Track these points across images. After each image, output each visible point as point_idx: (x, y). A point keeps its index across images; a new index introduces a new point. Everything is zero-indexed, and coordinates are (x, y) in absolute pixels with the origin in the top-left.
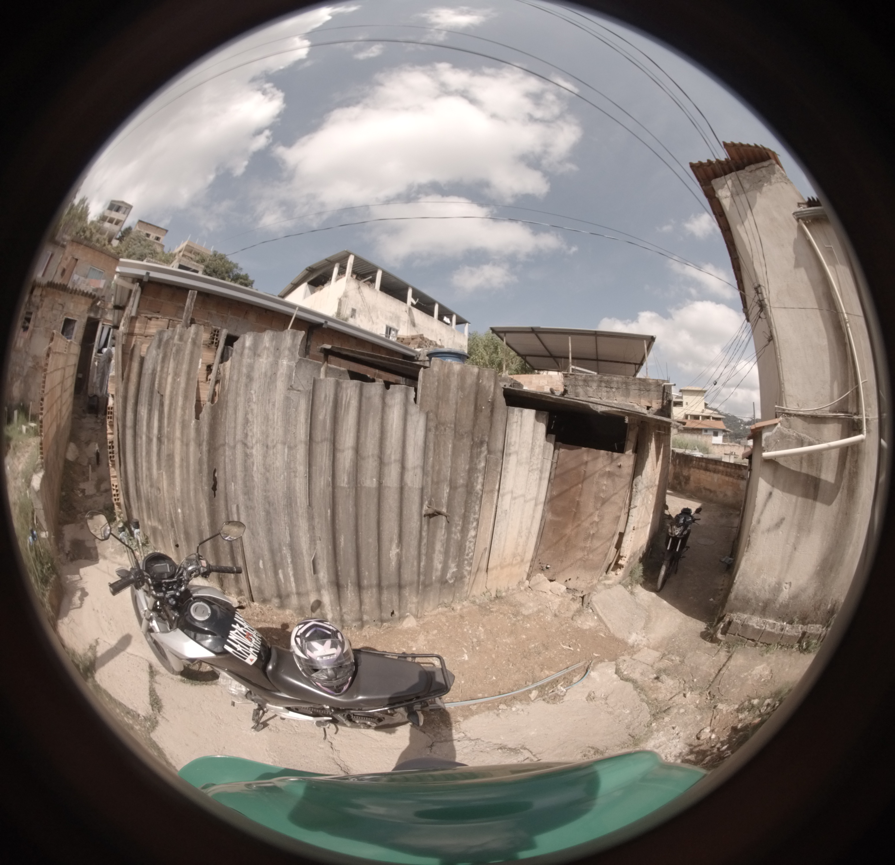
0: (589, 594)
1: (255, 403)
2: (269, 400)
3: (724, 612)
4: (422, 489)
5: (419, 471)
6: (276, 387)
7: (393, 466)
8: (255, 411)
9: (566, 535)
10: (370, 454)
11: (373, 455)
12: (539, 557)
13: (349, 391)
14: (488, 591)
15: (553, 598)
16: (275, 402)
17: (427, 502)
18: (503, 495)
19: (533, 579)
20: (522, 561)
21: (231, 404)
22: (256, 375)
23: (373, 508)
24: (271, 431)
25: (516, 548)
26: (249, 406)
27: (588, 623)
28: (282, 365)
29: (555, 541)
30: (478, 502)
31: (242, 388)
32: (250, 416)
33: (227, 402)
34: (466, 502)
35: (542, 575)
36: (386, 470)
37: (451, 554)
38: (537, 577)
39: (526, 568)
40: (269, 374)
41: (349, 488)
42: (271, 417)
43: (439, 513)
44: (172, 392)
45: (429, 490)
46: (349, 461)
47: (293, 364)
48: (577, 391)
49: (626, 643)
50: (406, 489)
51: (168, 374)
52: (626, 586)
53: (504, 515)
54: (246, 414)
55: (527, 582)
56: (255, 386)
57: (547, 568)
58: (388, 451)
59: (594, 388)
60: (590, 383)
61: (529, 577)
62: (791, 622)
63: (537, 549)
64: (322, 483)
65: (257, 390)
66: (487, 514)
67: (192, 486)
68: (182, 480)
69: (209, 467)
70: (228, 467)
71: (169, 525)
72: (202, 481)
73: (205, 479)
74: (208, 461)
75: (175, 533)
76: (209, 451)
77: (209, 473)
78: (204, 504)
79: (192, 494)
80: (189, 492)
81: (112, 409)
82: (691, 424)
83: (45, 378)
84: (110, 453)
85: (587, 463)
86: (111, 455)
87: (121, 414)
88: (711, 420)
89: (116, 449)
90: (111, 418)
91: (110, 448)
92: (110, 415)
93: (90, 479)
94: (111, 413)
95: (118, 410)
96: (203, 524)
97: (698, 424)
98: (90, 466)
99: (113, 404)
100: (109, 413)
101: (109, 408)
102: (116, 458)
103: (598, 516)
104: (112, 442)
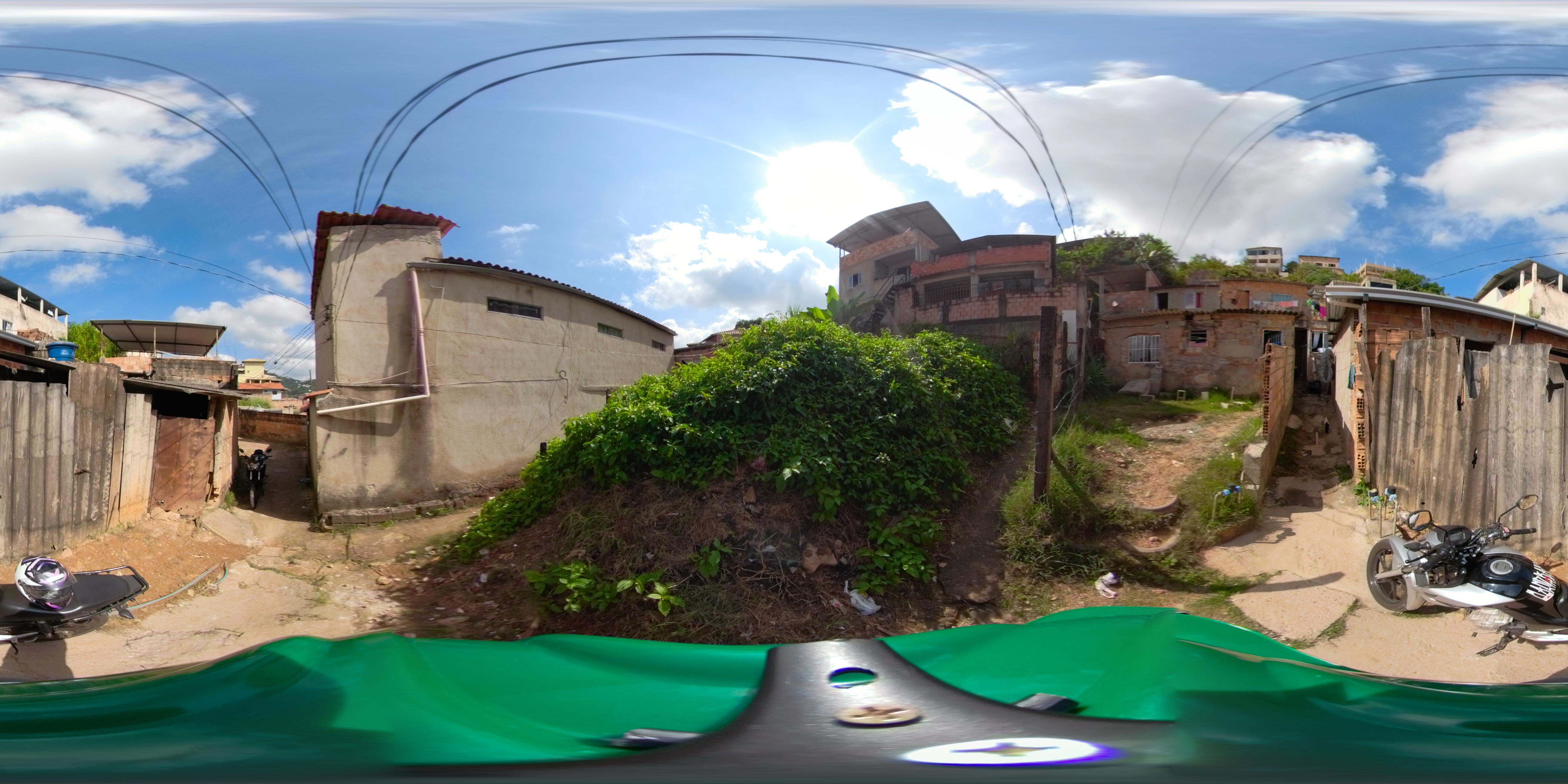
67: (1452, 460)
68: (1442, 456)
69: (1471, 446)
70: (1490, 447)
71: (1419, 488)
72: (1462, 457)
73: (1466, 456)
74: (1471, 443)
75: (1424, 494)
76: (1472, 435)
77: (1470, 451)
78: (1461, 474)
79: (1451, 466)
80: (1447, 465)
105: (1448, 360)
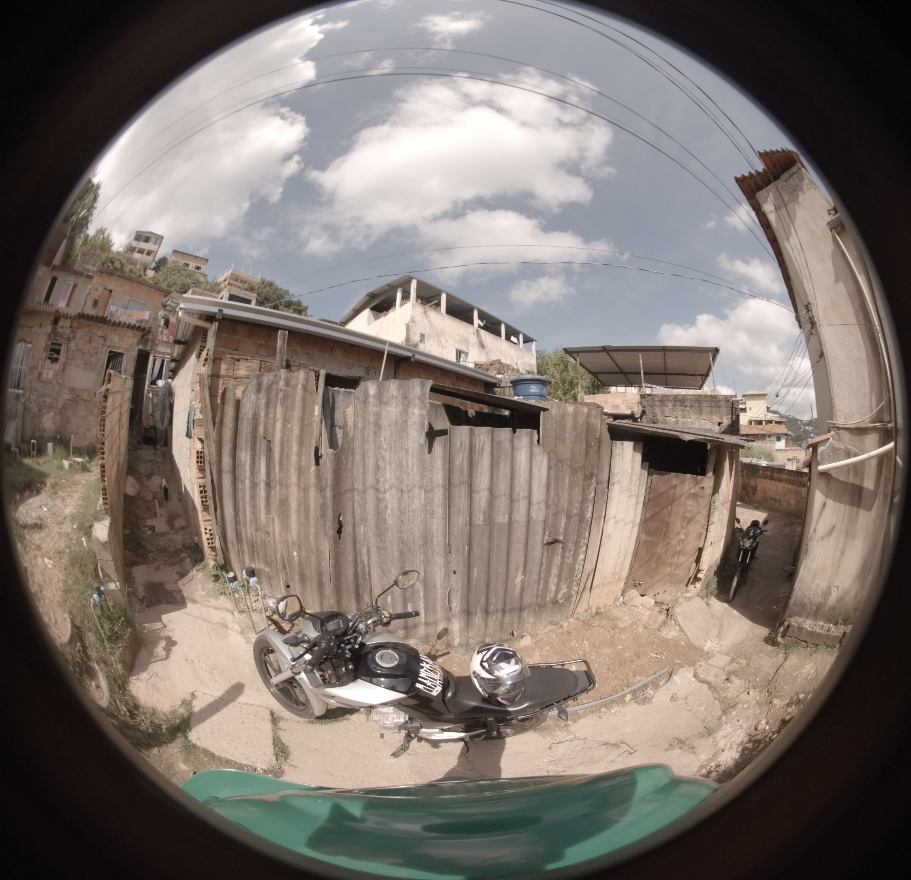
0: (673, 606)
1: (386, 450)
2: (402, 447)
3: (785, 617)
4: (545, 521)
5: (543, 506)
6: (408, 434)
7: (521, 502)
8: (387, 458)
9: (657, 553)
10: (502, 493)
11: (506, 492)
12: (633, 574)
13: (481, 437)
14: (590, 608)
15: (643, 612)
16: (408, 449)
17: (548, 532)
18: (608, 520)
19: (627, 594)
20: (619, 579)
21: (358, 451)
22: (385, 423)
23: (505, 540)
24: (405, 476)
25: (615, 568)
26: (380, 453)
27: (670, 634)
28: (414, 414)
29: (647, 559)
30: (588, 529)
31: (370, 435)
32: (381, 463)
33: (353, 449)
34: (578, 530)
35: (635, 591)
36: (516, 505)
37: (563, 577)
38: (630, 593)
39: (622, 585)
40: (400, 422)
41: (484, 525)
42: (405, 463)
43: (557, 541)
44: (282, 438)
45: (550, 521)
46: (485, 500)
47: (425, 412)
48: (655, 411)
49: (702, 650)
50: (532, 521)
51: (275, 421)
52: (703, 598)
53: (607, 538)
54: (377, 460)
55: (622, 597)
56: (385, 434)
57: (640, 584)
58: (518, 488)
59: (670, 407)
60: (666, 403)
61: (623, 595)
62: (836, 624)
63: (631, 567)
64: (460, 523)
65: (387, 438)
66: (595, 538)
67: (312, 530)
68: (300, 525)
69: (334, 511)
70: (358, 512)
71: (280, 567)
72: (325, 525)
73: (329, 523)
74: (333, 506)
75: (286, 574)
76: (334, 497)
77: (334, 518)
78: (326, 546)
79: (312, 538)
80: (307, 535)
81: (201, 453)
82: (755, 430)
83: (104, 421)
84: (202, 497)
85: (675, 486)
86: (203, 499)
87: (214, 458)
88: (774, 424)
89: (210, 493)
90: (201, 462)
91: (201, 492)
92: (199, 460)
93: (159, 515)
94: (201, 457)
95: (210, 455)
96: (323, 565)
97: (762, 430)
98: (156, 501)
99: (203, 448)
100: (198, 457)
101: (198, 453)
102: (210, 503)
103: (684, 534)
104: (204, 486)
105: (304, 400)
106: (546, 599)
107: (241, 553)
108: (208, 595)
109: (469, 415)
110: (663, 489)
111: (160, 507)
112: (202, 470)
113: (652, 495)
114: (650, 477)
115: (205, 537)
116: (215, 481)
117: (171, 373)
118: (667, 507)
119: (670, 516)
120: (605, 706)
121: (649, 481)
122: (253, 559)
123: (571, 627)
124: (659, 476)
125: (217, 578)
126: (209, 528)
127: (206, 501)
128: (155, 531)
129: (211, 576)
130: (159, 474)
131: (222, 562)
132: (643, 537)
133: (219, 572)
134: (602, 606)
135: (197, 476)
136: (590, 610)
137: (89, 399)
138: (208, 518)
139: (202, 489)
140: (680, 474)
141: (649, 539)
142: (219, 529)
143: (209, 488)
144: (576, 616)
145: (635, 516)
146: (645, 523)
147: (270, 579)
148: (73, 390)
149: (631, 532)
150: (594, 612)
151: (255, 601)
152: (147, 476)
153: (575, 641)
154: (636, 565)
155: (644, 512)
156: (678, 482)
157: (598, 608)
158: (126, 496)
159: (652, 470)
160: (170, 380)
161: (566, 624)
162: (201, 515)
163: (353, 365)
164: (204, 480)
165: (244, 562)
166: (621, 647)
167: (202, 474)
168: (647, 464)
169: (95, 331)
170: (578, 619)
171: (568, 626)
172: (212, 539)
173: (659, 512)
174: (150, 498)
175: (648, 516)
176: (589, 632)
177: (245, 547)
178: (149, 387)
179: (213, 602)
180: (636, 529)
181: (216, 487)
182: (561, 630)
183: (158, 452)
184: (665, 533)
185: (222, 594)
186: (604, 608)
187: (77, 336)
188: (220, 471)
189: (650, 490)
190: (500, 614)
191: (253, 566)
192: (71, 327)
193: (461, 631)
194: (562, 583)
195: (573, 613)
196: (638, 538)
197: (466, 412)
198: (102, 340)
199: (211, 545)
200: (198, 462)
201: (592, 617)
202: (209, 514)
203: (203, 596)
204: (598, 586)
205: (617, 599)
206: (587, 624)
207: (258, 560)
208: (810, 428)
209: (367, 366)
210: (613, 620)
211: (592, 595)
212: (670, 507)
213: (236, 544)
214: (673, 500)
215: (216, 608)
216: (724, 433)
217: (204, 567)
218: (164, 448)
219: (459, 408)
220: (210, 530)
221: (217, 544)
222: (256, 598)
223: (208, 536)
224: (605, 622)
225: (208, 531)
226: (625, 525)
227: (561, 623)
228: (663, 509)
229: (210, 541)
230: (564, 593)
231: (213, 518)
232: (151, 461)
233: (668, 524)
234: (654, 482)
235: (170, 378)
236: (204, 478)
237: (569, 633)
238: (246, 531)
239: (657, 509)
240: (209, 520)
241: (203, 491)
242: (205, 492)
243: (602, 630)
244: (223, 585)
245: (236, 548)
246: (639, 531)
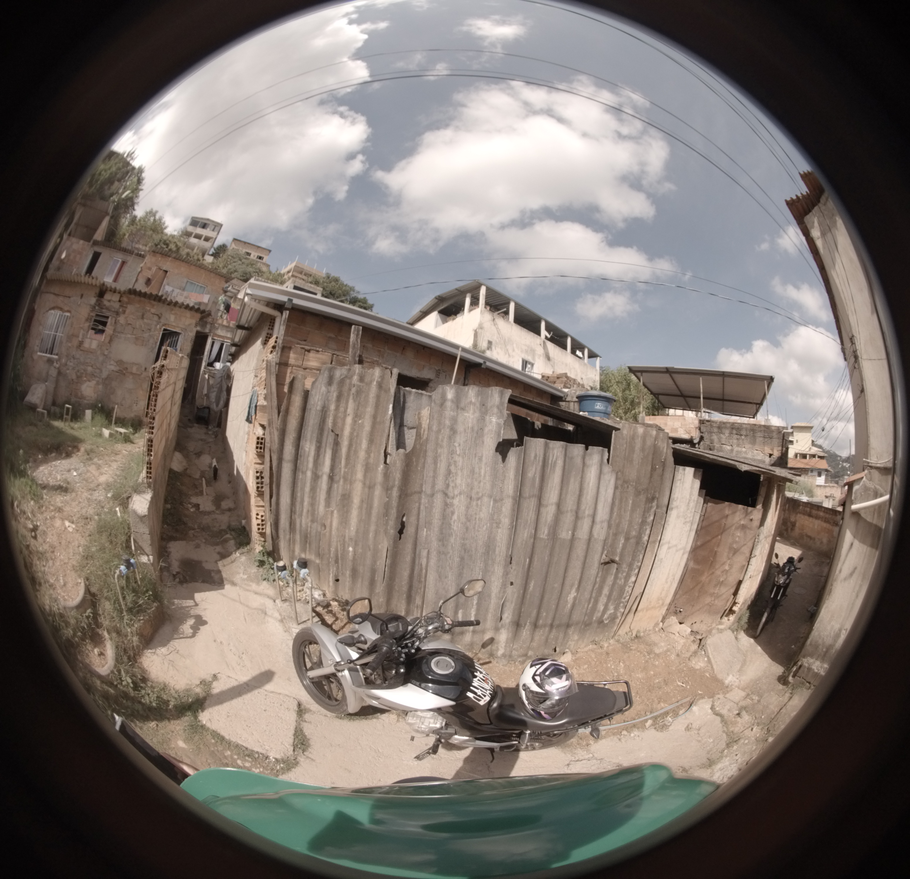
0: (706, 637)
1: (459, 455)
2: (475, 454)
3: (799, 657)
4: (605, 540)
5: (605, 525)
6: (483, 442)
7: (586, 520)
8: (460, 464)
9: (701, 581)
10: (569, 509)
11: (571, 510)
12: (676, 602)
13: (555, 451)
14: (631, 631)
15: (679, 639)
16: (482, 457)
17: (606, 552)
18: (662, 545)
19: (667, 621)
20: (663, 604)
21: (430, 454)
22: (460, 428)
23: (564, 557)
24: (476, 483)
25: (661, 594)
26: (452, 458)
27: (700, 664)
28: (491, 422)
29: (691, 587)
30: (643, 552)
31: (445, 440)
32: (452, 468)
33: (426, 451)
34: (634, 551)
35: (675, 618)
36: (579, 523)
37: (613, 597)
38: (670, 619)
39: (663, 611)
40: (476, 428)
41: (548, 539)
42: (477, 470)
43: (613, 561)
44: (351, 434)
45: (610, 541)
46: (552, 515)
47: (502, 421)
48: (712, 438)
49: (723, 683)
50: (592, 540)
51: (345, 415)
52: (732, 632)
53: (659, 563)
54: (449, 465)
55: (661, 624)
56: (460, 439)
57: (680, 611)
58: (583, 507)
59: (727, 435)
60: (724, 430)
61: (663, 621)
63: (675, 594)
64: (526, 535)
65: (462, 443)
66: (648, 562)
67: (372, 528)
68: (360, 521)
70: (423, 514)
72: (386, 524)
73: (391, 523)
74: (398, 506)
76: (400, 497)
78: (385, 545)
79: (371, 535)
80: (366, 532)
81: (262, 439)
82: (800, 464)
83: (157, 396)
84: (257, 483)
85: (727, 516)
86: (259, 485)
87: (276, 446)
88: (817, 459)
89: (267, 480)
90: (261, 448)
91: (257, 478)
92: (259, 446)
93: (205, 493)
94: (261, 443)
95: (271, 442)
96: (378, 563)
97: (807, 464)
98: (204, 479)
99: (264, 434)
100: (258, 443)
101: (258, 438)
102: (266, 489)
103: (729, 565)
104: (261, 473)
105: (378, 397)
106: (592, 618)
107: (291, 542)
108: (250, 579)
109: (536, 427)
110: (715, 517)
111: (207, 486)
112: (261, 456)
113: (705, 523)
114: (705, 505)
115: (255, 522)
116: (274, 469)
117: (230, 357)
118: (717, 536)
119: (718, 546)
120: (626, 729)
121: (704, 508)
122: (303, 550)
123: (610, 648)
124: (713, 505)
125: (262, 563)
126: (261, 514)
127: (262, 487)
128: (199, 509)
129: (255, 561)
130: (209, 454)
131: (270, 548)
132: (692, 564)
133: (265, 558)
134: (642, 630)
135: (254, 461)
136: (630, 633)
137: (138, 373)
138: (262, 503)
139: (258, 474)
140: (733, 504)
141: (696, 567)
142: (273, 516)
143: (266, 475)
144: (616, 638)
145: (687, 542)
146: (695, 551)
147: (319, 570)
148: (120, 362)
149: (681, 558)
150: (634, 635)
151: (300, 591)
152: (196, 454)
153: (612, 662)
154: (680, 592)
155: (696, 540)
156: (730, 512)
157: (638, 631)
158: (171, 471)
159: (708, 498)
160: (228, 364)
161: (606, 645)
162: (254, 500)
163: (424, 366)
164: (262, 466)
165: (294, 551)
166: (652, 673)
167: (260, 460)
168: (704, 491)
169: (148, 308)
170: (618, 641)
171: (608, 647)
172: (263, 525)
173: (709, 541)
174: (197, 476)
175: (699, 543)
176: (627, 654)
177: (298, 537)
178: (205, 368)
179: (254, 586)
180: (686, 556)
181: (275, 475)
182: (600, 651)
183: (210, 432)
184: (712, 562)
185: (265, 579)
186: (644, 632)
187: (128, 311)
188: (280, 460)
189: (704, 517)
190: (547, 629)
191: (303, 556)
192: (120, 301)
193: (507, 642)
194: (610, 604)
195: (615, 634)
196: (686, 565)
197: (533, 423)
198: (156, 318)
199: (260, 531)
200: (257, 448)
201: (632, 640)
202: (263, 500)
203: (244, 580)
204: (642, 610)
205: (657, 624)
206: (625, 647)
207: (309, 551)
208: (847, 465)
209: (437, 369)
210: (650, 645)
211: (635, 619)
212: (719, 537)
213: (288, 533)
214: (723, 530)
215: (256, 593)
216: (773, 465)
217: (249, 551)
218: (217, 429)
219: (527, 419)
220: (262, 516)
221: (268, 530)
222: (301, 588)
223: (259, 522)
224: (642, 646)
225: (259, 517)
226: (677, 551)
227: (602, 643)
228: (713, 538)
229: (260, 527)
230: (610, 614)
231: (267, 504)
232: (202, 440)
233: (716, 553)
234: (708, 510)
235: (229, 361)
236: (262, 464)
237: (608, 654)
238: (301, 521)
239: (708, 538)
240: (263, 506)
241: (260, 477)
242: (262, 478)
243: (639, 654)
244: (268, 571)
245: (288, 537)
246: (688, 559)
